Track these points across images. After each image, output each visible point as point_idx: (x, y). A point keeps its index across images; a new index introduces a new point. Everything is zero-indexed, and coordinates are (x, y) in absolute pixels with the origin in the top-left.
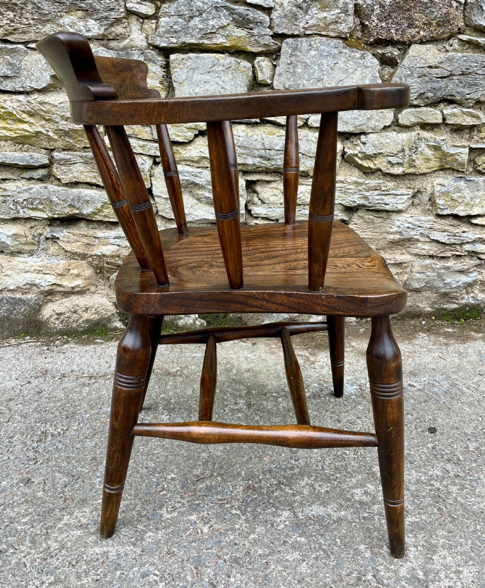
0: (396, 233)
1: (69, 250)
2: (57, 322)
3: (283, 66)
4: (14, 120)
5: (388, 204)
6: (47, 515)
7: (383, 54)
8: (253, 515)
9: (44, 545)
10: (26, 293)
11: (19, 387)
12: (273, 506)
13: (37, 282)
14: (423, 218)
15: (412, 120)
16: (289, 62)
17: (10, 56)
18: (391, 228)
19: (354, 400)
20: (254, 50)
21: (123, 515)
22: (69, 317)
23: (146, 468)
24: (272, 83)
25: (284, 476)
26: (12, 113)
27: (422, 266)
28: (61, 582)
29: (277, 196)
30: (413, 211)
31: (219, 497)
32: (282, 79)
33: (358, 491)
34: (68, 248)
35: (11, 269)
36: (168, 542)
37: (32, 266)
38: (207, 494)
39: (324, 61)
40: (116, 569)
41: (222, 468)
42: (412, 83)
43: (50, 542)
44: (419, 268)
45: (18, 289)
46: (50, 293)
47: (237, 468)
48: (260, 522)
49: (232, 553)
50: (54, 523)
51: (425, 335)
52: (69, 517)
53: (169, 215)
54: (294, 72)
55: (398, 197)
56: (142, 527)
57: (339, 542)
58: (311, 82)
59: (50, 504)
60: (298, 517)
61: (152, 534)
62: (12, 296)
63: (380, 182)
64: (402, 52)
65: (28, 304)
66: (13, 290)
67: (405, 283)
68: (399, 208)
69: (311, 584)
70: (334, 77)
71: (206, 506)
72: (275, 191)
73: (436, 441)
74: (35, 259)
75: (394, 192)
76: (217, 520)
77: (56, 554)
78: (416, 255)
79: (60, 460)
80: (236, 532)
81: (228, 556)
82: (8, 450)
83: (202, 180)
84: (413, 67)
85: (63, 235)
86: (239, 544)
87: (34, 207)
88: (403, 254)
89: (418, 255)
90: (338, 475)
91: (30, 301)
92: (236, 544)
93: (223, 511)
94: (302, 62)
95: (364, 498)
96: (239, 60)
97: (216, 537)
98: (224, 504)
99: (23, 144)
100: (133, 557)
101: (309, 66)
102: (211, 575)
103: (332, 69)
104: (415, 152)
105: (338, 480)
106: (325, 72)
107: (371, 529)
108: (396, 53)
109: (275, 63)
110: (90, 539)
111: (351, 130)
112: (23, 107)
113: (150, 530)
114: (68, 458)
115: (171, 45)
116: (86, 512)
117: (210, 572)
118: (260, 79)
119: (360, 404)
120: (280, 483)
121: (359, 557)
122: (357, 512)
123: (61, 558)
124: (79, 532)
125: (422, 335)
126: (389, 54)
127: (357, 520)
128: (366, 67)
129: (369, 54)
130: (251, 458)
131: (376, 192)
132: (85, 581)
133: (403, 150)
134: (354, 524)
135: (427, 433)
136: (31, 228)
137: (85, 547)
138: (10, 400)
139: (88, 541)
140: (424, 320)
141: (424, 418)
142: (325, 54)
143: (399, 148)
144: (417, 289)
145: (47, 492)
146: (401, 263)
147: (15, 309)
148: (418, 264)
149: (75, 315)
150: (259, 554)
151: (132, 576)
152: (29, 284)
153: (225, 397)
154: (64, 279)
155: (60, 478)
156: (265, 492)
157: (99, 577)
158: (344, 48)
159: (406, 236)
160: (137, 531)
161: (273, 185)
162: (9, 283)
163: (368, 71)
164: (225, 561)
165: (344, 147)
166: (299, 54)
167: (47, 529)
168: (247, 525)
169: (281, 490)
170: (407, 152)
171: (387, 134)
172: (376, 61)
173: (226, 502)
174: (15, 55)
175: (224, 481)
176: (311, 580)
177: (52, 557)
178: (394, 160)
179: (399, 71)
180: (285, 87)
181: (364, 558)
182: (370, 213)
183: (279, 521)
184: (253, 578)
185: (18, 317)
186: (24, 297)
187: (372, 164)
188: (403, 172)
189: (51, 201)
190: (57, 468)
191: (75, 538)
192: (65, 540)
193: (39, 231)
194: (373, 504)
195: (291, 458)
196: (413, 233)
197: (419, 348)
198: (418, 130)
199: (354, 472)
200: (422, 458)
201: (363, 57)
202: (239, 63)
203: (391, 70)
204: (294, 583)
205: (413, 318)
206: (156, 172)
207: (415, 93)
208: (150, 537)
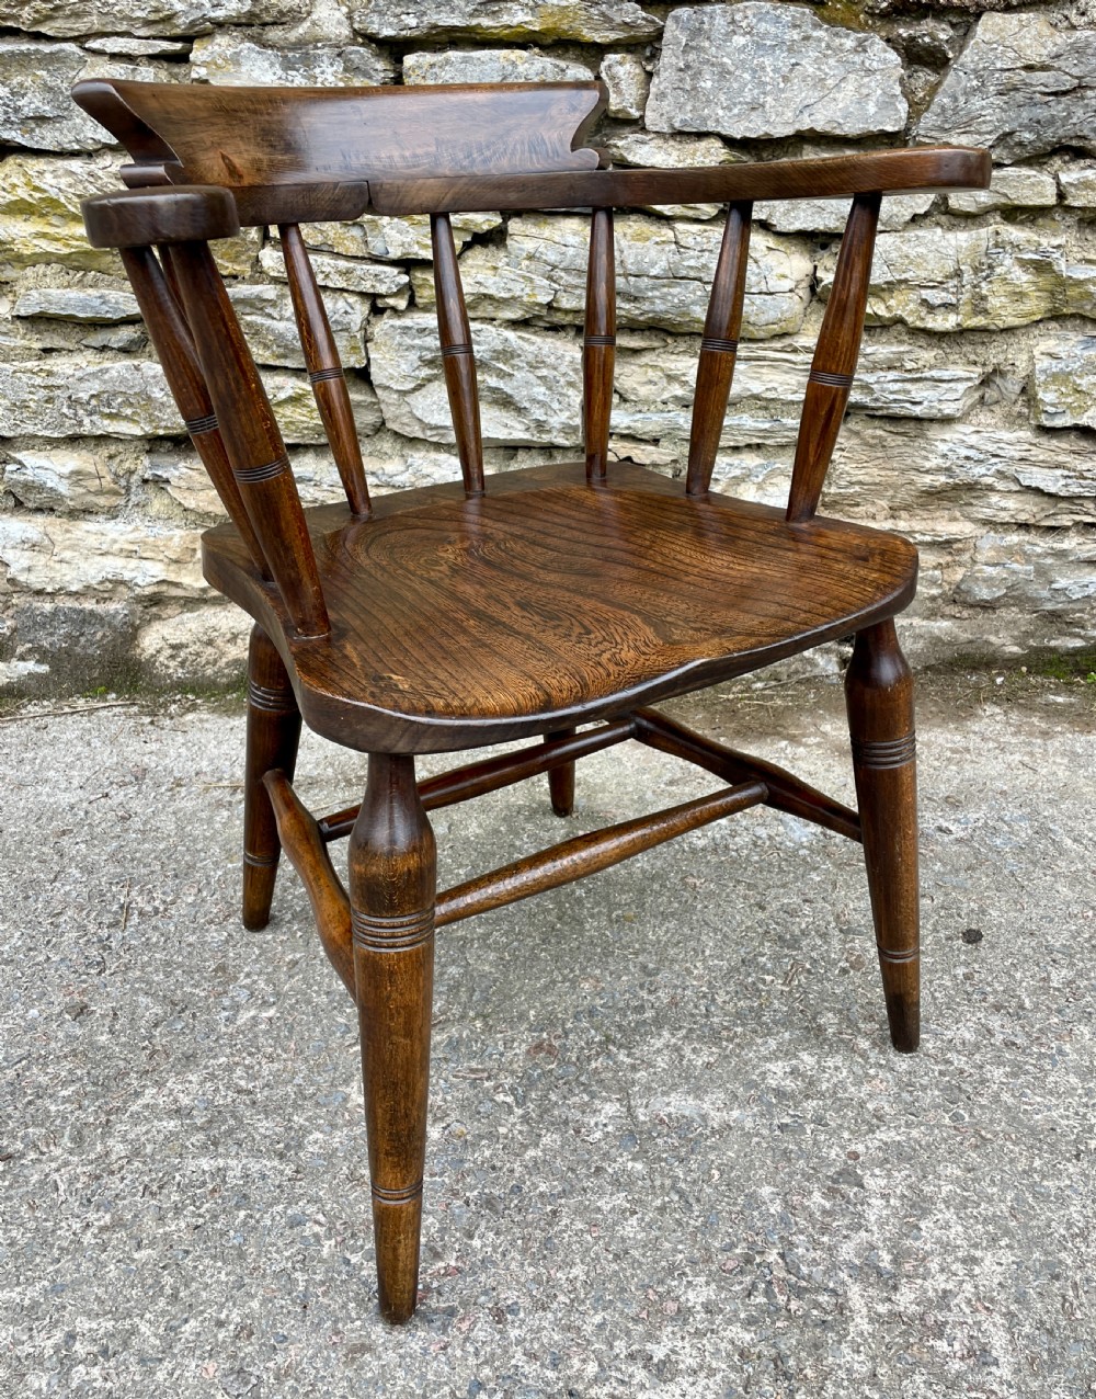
0: (939, 470)
1: (192, 506)
2: (172, 664)
3: (667, 74)
4: (62, 216)
5: (920, 403)
6: (113, 1083)
7: (912, 39)
8: (539, 1106)
9: (99, 1148)
10: (105, 600)
11: (85, 804)
12: (585, 1090)
13: (127, 576)
14: (1006, 435)
15: (982, 199)
16: (682, 65)
17: (49, 71)
18: (926, 458)
19: (804, 860)
20: (598, 38)
21: (266, 1094)
22: (198, 654)
23: (328, 993)
24: (642, 117)
25: (619, 1027)
26: (57, 201)
27: (998, 549)
28: (124, 1226)
29: (656, 384)
30: (981, 417)
31: (474, 1065)
32: (666, 105)
33: (778, 1068)
34: (190, 503)
35: (72, 547)
36: (351, 1155)
37: (115, 541)
38: (449, 1056)
39: (767, 61)
40: (238, 1207)
41: (488, 1000)
42: (983, 108)
43: (111, 1142)
44: (993, 553)
45: (86, 592)
46: (156, 600)
47: (521, 1004)
48: (553, 1124)
49: (484, 1187)
50: (125, 1102)
51: (997, 710)
52: (155, 1091)
53: (408, 429)
54: (694, 88)
55: (944, 385)
56: (301, 1121)
57: (717, 1177)
58: (736, 111)
59: (121, 1062)
60: (636, 1117)
61: (321, 1136)
62: (76, 605)
63: (902, 349)
64: (961, 32)
65: (110, 623)
66: (76, 593)
67: (958, 587)
68: (946, 412)
69: (641, 1264)
70: (791, 99)
71: (442, 1081)
72: (651, 373)
73: (975, 961)
74: (121, 526)
75: (935, 373)
76: (461, 1114)
77: (121, 1168)
78: (986, 522)
79: (150, 969)
80: (497, 1142)
81: (476, 1193)
82: (49, 942)
83: (483, 348)
84: (984, 69)
85: (177, 473)
86: (501, 1169)
87: (114, 411)
88: (955, 519)
89: (991, 522)
90: (739, 1030)
91: (114, 617)
92: (494, 1168)
93: (476, 1096)
94: (713, 65)
95: (788, 1082)
96: (563, 64)
97: (455, 1150)
98: (481, 1079)
99: (86, 270)
100: (277, 1183)
101: (729, 73)
102: (432, 1230)
103: (785, 79)
104: (988, 276)
105: (737, 1040)
106: (769, 87)
107: (791, 1152)
108: (943, 36)
109: (649, 68)
110: (193, 1140)
111: (832, 226)
112: (81, 187)
113: (319, 1128)
114: (168, 963)
115: (404, 33)
116: (190, 1082)
117: (432, 1223)
118: (613, 108)
119: (816, 869)
120: (608, 1040)
121: (755, 1213)
122: (768, 1112)
123: (130, 1177)
124: (172, 1123)
125: (990, 709)
126: (927, 39)
127: (765, 1132)
128: (869, 72)
129: (877, 39)
130: (554, 982)
131: (892, 375)
132: (173, 1228)
133: (958, 274)
134: (756, 1139)
135: (961, 941)
136: (111, 457)
137: (181, 1155)
138: (64, 833)
139: (188, 1144)
140: (999, 675)
141: (958, 908)
142: (768, 43)
143: (950, 266)
144: (987, 601)
145: (118, 1036)
146: (949, 542)
147: (82, 635)
148: (989, 543)
149: (210, 650)
150: (541, 1193)
151: (269, 1223)
152: (110, 581)
153: (518, 843)
154: (184, 572)
155: (147, 1008)
156: (574, 1059)
157: (201, 1221)
158: (816, 26)
159: (962, 477)
160: (291, 1128)
161: (646, 359)
162: (67, 578)
163: (872, 82)
164: (467, 1203)
165: (816, 267)
166: (707, 44)
167: (109, 1113)
168: (525, 1128)
169: (609, 1056)
170: (968, 277)
171: (921, 233)
172: (894, 57)
173: (486, 1075)
174: (59, 69)
175: (489, 1029)
176: (644, 1255)
177: (112, 1173)
178: (936, 297)
179: (950, 79)
180: (672, 126)
181: (765, 1216)
182: (877, 423)
183: (592, 1124)
184: (520, 1242)
185: (89, 651)
186: (100, 608)
187: (883, 307)
188: (958, 325)
189: (149, 397)
190: (143, 985)
191: (162, 1137)
192: (143, 1139)
193: (127, 465)
194: (807, 1097)
195: (642, 986)
196: (979, 470)
197: (978, 740)
198: (996, 223)
199: (775, 1022)
200: (935, 998)
201: (861, 47)
202: (563, 70)
203: (933, 78)
204: (606, 1259)
205: (974, 668)
206: (376, 330)
207: (990, 133)
208: (316, 1142)
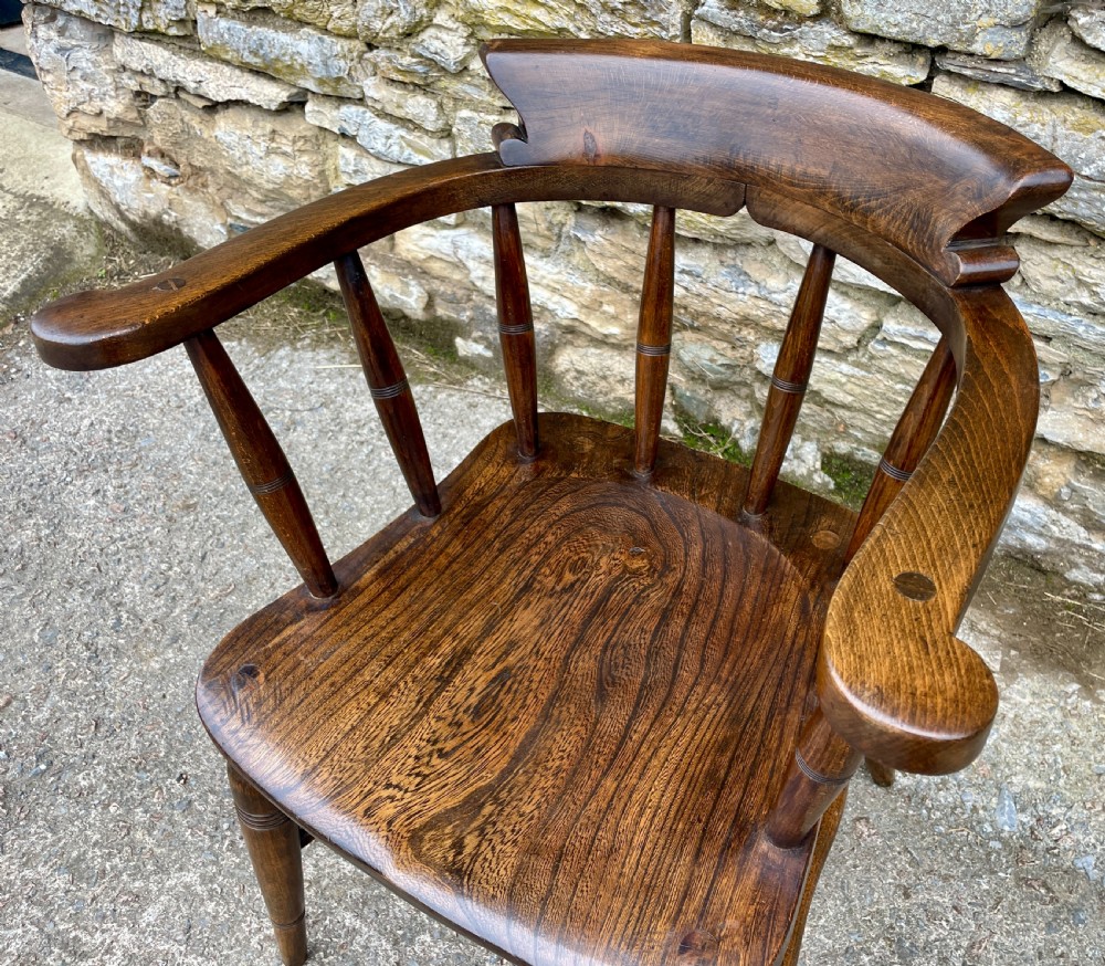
1: (602, 269)
2: (575, 383)
13: (551, 306)
22: (594, 383)
34: (601, 266)
37: (543, 277)
46: (570, 330)
61: (429, 939)
72: (1060, 270)
74: (549, 267)
85: (592, 239)
91: (537, 335)
136: (548, 209)
139: (349, 893)
149: (603, 383)
152: (539, 306)
154: (592, 316)
160: (415, 919)
193: (559, 218)
208: (423, 943)
